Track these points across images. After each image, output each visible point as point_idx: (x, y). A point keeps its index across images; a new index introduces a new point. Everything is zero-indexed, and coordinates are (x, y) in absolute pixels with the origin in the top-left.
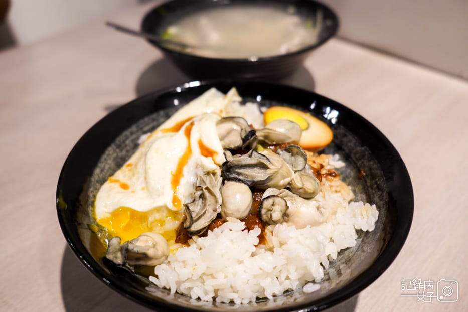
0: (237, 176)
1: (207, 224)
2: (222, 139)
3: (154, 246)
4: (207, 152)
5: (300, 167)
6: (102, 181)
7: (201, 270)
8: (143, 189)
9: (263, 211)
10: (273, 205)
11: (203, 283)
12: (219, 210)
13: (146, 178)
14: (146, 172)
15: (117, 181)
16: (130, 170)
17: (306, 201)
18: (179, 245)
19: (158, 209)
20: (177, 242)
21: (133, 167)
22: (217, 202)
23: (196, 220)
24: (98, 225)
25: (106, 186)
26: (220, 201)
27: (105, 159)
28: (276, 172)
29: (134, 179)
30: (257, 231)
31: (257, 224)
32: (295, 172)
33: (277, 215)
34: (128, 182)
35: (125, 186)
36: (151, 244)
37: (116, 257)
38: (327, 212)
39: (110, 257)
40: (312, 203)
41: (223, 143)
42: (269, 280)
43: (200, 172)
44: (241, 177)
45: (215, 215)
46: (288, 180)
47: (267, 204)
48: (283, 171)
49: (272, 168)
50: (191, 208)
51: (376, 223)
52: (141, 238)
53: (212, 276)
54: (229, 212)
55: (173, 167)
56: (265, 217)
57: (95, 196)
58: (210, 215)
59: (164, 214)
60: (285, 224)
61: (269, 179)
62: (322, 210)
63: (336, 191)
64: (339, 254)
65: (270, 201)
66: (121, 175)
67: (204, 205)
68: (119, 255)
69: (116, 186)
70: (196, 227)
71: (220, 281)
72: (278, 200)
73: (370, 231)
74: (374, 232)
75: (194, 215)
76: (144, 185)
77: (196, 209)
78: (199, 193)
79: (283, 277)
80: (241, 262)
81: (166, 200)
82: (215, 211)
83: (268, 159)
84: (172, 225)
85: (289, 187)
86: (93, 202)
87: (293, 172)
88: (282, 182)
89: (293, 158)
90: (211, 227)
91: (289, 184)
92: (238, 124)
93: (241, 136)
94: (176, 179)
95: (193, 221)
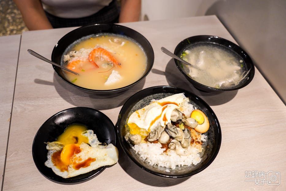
0: (168, 132)
1: (153, 141)
2: (172, 116)
3: (137, 140)
4: (165, 119)
5: (187, 138)
6: (134, 111)
7: (145, 151)
8: (143, 120)
9: (169, 145)
10: (173, 145)
11: (145, 154)
12: (158, 139)
13: (145, 117)
14: (146, 116)
15: (138, 113)
16: (143, 111)
17: (182, 148)
18: (145, 141)
19: (144, 129)
20: (144, 140)
21: (144, 111)
22: (158, 137)
23: (151, 139)
24: (127, 125)
25: (135, 113)
26: (159, 136)
27: (138, 104)
28: (178, 137)
29: (142, 116)
30: (165, 149)
31: (166, 147)
32: (185, 139)
33: (172, 148)
34: (141, 115)
35: (139, 116)
36: (136, 139)
37: (127, 138)
38: (186, 154)
39: (125, 137)
40: (184, 150)
41: (171, 118)
42: (161, 162)
43: (159, 125)
44: (169, 133)
45: (156, 140)
46: (181, 140)
47: (171, 144)
48: (181, 138)
49: (178, 135)
50: (151, 135)
51: (198, 164)
52: (135, 136)
53: (148, 155)
54: (160, 140)
55: (153, 119)
56: (169, 146)
57: (130, 115)
58: (155, 139)
59: (145, 131)
60: (174, 151)
61: (176, 137)
62: (186, 153)
63: (197, 148)
64: (184, 165)
65: (172, 143)
66: (140, 111)
67: (154, 136)
68: (128, 138)
69: (137, 115)
70: (150, 140)
71: (149, 156)
72: (174, 144)
73: (195, 165)
74: (195, 166)
75: (150, 137)
76: (144, 119)
77: (152, 135)
78: (154, 132)
79: (165, 163)
80: (156, 155)
81: (147, 128)
82: (157, 138)
83: (178, 132)
84: (145, 135)
85: (180, 142)
86: (129, 117)
87: (184, 139)
88: (179, 140)
89: (188, 133)
90: (154, 142)
91: (181, 141)
92: (179, 114)
93: (177, 119)
94: (152, 123)
95: (149, 138)
